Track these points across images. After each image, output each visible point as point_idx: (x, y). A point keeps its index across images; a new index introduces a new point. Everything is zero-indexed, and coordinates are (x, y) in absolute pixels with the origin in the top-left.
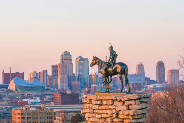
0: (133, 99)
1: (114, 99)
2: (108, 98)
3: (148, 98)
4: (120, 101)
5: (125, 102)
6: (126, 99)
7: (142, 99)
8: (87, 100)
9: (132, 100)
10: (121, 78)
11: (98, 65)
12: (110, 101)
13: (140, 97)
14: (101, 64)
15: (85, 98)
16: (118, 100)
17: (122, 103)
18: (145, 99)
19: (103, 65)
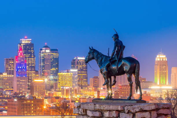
0: (148, 110)
1: (119, 109)
2: (111, 107)
3: (168, 108)
4: (129, 112)
5: (136, 114)
6: (137, 110)
7: (160, 110)
8: (80, 110)
9: (146, 111)
10: (130, 79)
11: (97, 60)
12: (114, 112)
13: (157, 107)
14: (100, 58)
15: (78, 107)
16: (126, 112)
17: (132, 115)
18: (165, 110)
19: (103, 61)
